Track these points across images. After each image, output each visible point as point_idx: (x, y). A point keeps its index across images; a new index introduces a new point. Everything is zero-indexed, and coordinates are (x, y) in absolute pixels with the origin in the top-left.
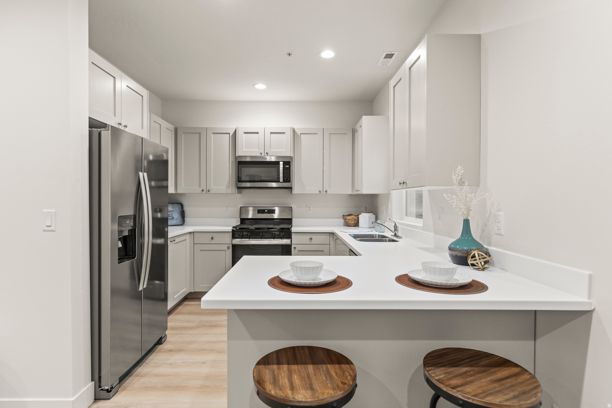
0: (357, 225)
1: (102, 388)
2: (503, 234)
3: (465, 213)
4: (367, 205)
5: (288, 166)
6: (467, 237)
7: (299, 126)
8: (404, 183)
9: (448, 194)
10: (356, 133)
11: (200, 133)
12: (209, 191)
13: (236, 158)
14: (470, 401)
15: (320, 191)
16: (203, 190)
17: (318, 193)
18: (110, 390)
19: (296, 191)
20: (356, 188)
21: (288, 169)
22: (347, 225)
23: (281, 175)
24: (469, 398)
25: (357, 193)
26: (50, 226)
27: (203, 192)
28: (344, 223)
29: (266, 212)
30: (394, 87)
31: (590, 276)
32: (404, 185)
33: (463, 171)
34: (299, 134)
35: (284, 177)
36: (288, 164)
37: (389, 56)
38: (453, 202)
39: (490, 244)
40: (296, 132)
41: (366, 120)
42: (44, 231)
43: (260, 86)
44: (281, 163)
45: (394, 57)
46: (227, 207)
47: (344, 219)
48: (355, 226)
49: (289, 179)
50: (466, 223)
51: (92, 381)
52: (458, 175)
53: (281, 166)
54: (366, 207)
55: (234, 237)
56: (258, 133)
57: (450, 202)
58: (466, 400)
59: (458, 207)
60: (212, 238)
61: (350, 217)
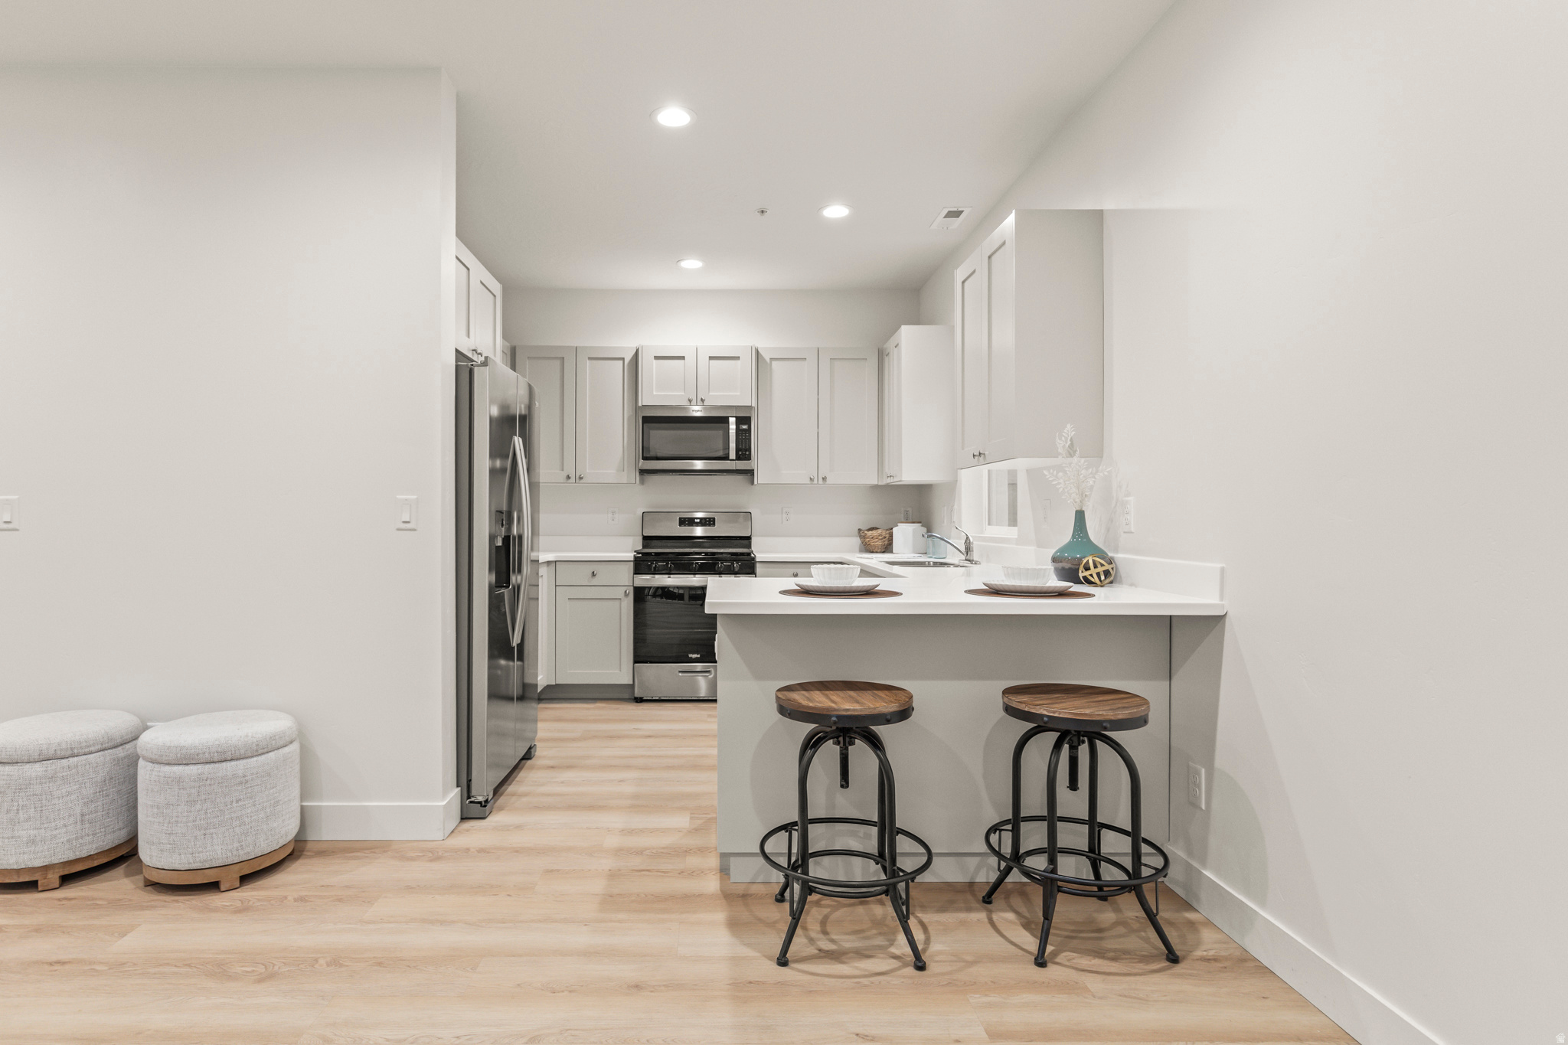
0: (888, 548)
1: (473, 799)
2: (1133, 531)
3: (1077, 500)
4: (910, 509)
5: (745, 427)
6: (1081, 538)
7: (767, 344)
8: (980, 454)
9: (1051, 471)
10: (886, 359)
11: (563, 358)
12: (581, 478)
13: (637, 409)
14: (1056, 715)
15: (811, 479)
16: (568, 477)
17: (808, 482)
18: (483, 803)
19: (760, 478)
20: (887, 470)
21: (746, 433)
22: (867, 548)
23: (733, 445)
24: (1054, 712)
25: (889, 481)
26: (408, 522)
27: (570, 481)
28: (860, 545)
29: (697, 523)
30: (963, 282)
31: (1223, 570)
32: (981, 458)
33: (1074, 433)
34: (768, 361)
35: (738, 450)
36: (744, 421)
37: (955, 214)
38: (1059, 484)
39: (1116, 551)
40: (763, 357)
41: (907, 332)
42: (398, 530)
43: (692, 264)
44: (732, 420)
45: (963, 216)
46: (613, 513)
47: (860, 536)
48: (884, 552)
49: (747, 453)
50: (1080, 516)
51: (458, 786)
52: (1066, 439)
53: (733, 427)
54: (907, 512)
55: (638, 571)
56: (683, 358)
57: (1054, 483)
58: (1051, 714)
59: (1066, 490)
60: (594, 574)
61: (874, 533)
